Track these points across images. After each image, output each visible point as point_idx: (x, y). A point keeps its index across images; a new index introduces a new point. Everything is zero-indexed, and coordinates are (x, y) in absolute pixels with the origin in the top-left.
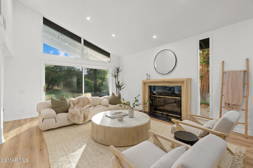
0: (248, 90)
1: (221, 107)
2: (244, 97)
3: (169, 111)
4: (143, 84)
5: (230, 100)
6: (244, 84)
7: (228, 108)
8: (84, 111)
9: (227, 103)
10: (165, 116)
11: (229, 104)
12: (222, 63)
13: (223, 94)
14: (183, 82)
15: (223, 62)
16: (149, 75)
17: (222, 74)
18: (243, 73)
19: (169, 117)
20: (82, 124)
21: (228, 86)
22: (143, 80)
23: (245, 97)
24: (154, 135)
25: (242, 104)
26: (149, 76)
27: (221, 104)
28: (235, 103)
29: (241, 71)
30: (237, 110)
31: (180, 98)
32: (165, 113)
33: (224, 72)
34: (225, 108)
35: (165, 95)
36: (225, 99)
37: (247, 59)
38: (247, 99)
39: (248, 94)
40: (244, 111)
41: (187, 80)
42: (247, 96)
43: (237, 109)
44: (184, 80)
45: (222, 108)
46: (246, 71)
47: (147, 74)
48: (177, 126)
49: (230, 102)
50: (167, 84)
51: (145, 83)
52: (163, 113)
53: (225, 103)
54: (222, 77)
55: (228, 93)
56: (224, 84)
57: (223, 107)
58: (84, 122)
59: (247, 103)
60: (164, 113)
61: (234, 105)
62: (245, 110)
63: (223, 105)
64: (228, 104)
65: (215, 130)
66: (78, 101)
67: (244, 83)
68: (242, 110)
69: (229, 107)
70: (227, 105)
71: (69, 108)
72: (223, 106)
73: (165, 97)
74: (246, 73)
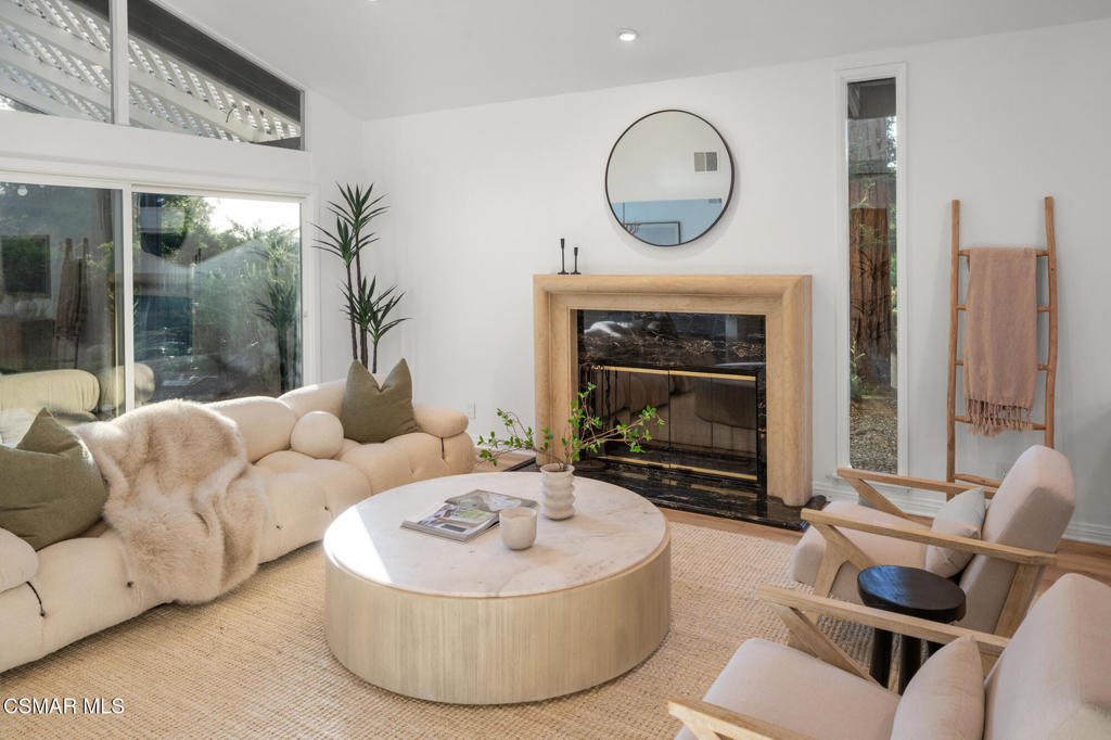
0: (1053, 337)
1: (952, 420)
2: (1039, 369)
3: (696, 453)
4: (542, 298)
5: (990, 383)
6: (1038, 311)
7: (980, 425)
8: (225, 511)
9: (976, 402)
10: (674, 483)
11: (987, 404)
12: (951, 206)
13: (958, 358)
14: (777, 297)
15: (956, 205)
16: (576, 249)
17: (953, 261)
18: (1033, 260)
19: (693, 486)
20: (218, 600)
21: (978, 319)
22: (537, 279)
23: (1045, 368)
24: (792, 608)
25: (1033, 400)
26: (576, 254)
27: (952, 404)
28: (1009, 395)
29: (1026, 253)
30: (1015, 428)
31: (753, 378)
32: (674, 466)
33: (959, 255)
34: (971, 422)
35: (672, 363)
36: (967, 381)
37: (1047, 198)
38: (1050, 377)
39: (1056, 357)
40: (1042, 432)
41: (796, 286)
42: (1050, 367)
43: (1017, 424)
44: (785, 288)
45: (956, 422)
46: (1045, 254)
47: (563, 240)
48: (828, 541)
49: (989, 397)
50: (687, 301)
51: (550, 298)
52: (660, 468)
53: (970, 400)
54: (953, 279)
55: (979, 357)
56: (964, 309)
57: (962, 421)
58: (233, 583)
59: (1051, 396)
60: (666, 466)
61: (1004, 407)
62: (1044, 428)
63: (961, 410)
64: (982, 403)
65: (1002, 542)
66: (150, 445)
67: (1040, 309)
68: (1037, 428)
69: (987, 419)
70: (978, 407)
71: (105, 500)
72: (958, 413)
73: (672, 372)
74: (1045, 260)
